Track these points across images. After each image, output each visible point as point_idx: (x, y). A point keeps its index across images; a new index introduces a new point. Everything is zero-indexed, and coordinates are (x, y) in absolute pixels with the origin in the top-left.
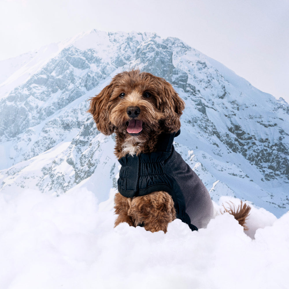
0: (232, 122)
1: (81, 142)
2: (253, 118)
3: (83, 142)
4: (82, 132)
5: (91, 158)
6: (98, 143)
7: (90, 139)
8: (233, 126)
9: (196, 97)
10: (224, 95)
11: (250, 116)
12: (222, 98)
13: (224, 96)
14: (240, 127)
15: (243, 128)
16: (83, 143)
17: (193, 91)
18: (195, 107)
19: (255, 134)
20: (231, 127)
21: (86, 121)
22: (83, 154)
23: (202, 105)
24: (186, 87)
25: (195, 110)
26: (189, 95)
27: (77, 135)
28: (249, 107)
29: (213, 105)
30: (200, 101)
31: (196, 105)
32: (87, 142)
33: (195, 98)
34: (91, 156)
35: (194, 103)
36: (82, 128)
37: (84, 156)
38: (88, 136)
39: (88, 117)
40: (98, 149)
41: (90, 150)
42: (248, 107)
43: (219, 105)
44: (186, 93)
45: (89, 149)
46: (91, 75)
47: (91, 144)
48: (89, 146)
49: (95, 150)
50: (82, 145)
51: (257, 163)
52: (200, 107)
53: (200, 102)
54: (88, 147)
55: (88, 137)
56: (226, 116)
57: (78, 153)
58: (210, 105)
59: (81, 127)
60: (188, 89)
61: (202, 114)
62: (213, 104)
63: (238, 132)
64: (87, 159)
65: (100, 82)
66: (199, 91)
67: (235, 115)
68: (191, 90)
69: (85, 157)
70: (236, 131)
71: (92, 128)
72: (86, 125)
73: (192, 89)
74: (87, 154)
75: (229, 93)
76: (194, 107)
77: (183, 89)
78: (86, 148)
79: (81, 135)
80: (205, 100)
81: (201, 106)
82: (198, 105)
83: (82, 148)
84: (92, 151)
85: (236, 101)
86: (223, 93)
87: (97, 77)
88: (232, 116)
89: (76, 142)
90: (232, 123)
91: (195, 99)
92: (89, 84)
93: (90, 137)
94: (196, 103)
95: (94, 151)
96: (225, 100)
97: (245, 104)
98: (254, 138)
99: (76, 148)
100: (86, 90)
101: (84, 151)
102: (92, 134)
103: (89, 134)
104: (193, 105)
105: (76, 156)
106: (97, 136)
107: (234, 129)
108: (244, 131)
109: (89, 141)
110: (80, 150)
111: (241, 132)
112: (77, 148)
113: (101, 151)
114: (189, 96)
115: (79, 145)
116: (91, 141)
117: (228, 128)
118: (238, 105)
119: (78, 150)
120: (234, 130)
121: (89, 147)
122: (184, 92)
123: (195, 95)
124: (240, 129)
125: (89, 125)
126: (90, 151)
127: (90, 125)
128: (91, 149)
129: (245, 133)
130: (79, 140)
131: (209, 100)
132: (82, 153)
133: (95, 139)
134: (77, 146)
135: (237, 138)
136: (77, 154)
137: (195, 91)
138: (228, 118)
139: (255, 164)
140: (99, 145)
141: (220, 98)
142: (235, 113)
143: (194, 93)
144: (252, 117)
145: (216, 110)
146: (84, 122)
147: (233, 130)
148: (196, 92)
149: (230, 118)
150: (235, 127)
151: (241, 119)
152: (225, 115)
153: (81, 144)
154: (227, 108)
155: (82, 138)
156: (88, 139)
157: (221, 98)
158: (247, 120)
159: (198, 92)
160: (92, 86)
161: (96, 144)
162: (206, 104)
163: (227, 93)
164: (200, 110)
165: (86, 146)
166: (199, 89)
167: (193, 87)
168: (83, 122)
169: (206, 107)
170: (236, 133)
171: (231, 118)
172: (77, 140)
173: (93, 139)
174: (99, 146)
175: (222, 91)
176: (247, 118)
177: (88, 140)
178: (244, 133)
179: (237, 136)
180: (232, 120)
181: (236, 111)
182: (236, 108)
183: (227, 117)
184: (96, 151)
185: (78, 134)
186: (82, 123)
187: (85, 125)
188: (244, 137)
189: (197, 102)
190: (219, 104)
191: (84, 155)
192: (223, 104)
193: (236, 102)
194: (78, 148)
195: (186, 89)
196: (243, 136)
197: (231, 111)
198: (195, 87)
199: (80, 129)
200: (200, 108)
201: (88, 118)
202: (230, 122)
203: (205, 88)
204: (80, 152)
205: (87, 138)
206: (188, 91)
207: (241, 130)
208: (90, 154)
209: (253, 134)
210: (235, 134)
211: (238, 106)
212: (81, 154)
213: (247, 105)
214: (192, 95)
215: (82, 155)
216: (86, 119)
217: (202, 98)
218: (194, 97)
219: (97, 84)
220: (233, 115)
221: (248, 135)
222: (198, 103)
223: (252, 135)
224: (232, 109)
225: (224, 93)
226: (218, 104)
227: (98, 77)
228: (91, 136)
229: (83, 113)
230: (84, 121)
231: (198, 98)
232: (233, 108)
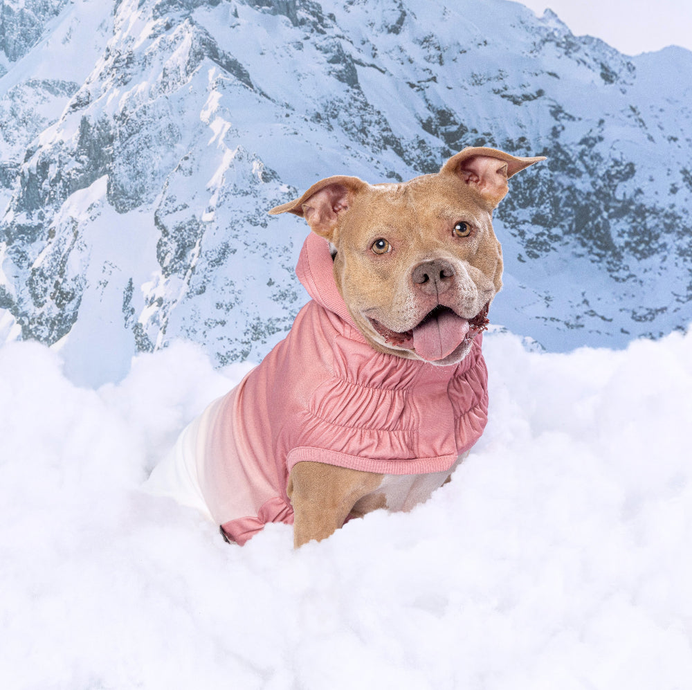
0: (430, 102)
1: (22, 229)
2: (483, 82)
3: (29, 228)
4: (18, 200)
5: (61, 274)
6: (74, 224)
7: (48, 216)
8: (433, 115)
9: (325, 36)
10: (401, 21)
11: (474, 76)
12: (395, 30)
13: (402, 24)
14: (451, 115)
15: (460, 116)
16: (29, 233)
17: (316, 19)
18: (328, 70)
19: (491, 129)
20: (427, 117)
21: (25, 161)
22: (35, 266)
23: (345, 61)
24: (296, 8)
25: (327, 77)
26: (308, 34)
27: (7, 212)
28: (468, 51)
29: (374, 56)
30: (340, 46)
31: (329, 62)
32: (40, 226)
33: (325, 39)
34: (59, 268)
35: (323, 58)
36: (17, 184)
37: (38, 273)
38: (38, 208)
39: (29, 146)
40: (75, 245)
41: (52, 252)
42: (465, 52)
43: (391, 55)
44: (297, 28)
45: (49, 249)
46: (14, 7)
47: (52, 233)
48: (47, 239)
49: (67, 247)
50: (26, 238)
51: (503, 213)
52: (340, 67)
53: (338, 51)
54: (45, 243)
55: (39, 211)
56: (412, 86)
57: (21, 267)
58: (366, 59)
59: (13, 184)
60: (301, 14)
61: (349, 88)
62: (374, 52)
63: (447, 130)
64: (49, 280)
65: (47, 25)
66: (331, 16)
67: (434, 79)
68: (312, 18)
69: (42, 274)
70: (443, 129)
71: (47, 181)
72: (26, 173)
73: (313, 14)
74: (47, 266)
75: (413, 14)
76: (323, 70)
77: (288, 15)
78: (41, 247)
79: (18, 210)
80: (351, 42)
81: (344, 64)
82: (335, 60)
83: (30, 250)
84: (59, 252)
85: (432, 36)
86: (397, 15)
87: (33, 10)
88: (428, 84)
89: (7, 232)
90: (429, 107)
91: (324, 44)
92: (14, 37)
93: (47, 211)
94: (329, 55)
95: (65, 252)
96: (404, 38)
97: (458, 44)
98: (490, 142)
99: (10, 253)
100: (7, 59)
101: (35, 259)
102: (51, 200)
103: (42, 201)
104: (320, 63)
105: (16, 277)
106: (67, 203)
107: (436, 122)
108: (462, 125)
109: (45, 225)
110: (23, 256)
111: (454, 128)
112: (14, 250)
113: (84, 248)
114: (307, 38)
115: (17, 243)
116: (50, 222)
117: (421, 121)
118: (439, 48)
119: (17, 256)
120: (436, 125)
121: (50, 243)
122: (291, 25)
123: (323, 33)
124: (452, 119)
125: (34, 172)
126: (52, 255)
127: (38, 173)
128: (56, 249)
129: (467, 131)
130: (16, 224)
131: (364, 43)
132: (30, 265)
133: (60, 214)
134: (14, 245)
135: (447, 148)
136: (17, 272)
137: (321, 20)
138: (418, 91)
139: (498, 217)
140: (77, 232)
141: (389, 31)
142: (434, 75)
143: (320, 27)
144: (480, 78)
145: (383, 72)
146: (19, 165)
147: (433, 127)
148: (325, 22)
149: (423, 90)
150: (438, 116)
151: (450, 88)
152: (408, 83)
153: (22, 239)
154: (411, 61)
155: (22, 219)
156: (41, 217)
157: (394, 33)
158: (466, 89)
159: (328, 21)
160: (23, 43)
161: (67, 231)
162: (356, 56)
163: (408, 12)
164: (342, 75)
165: (38, 240)
166: (331, 12)
167: (313, 7)
168: (15, 167)
169: (357, 67)
170: (442, 134)
171: (426, 90)
172: (9, 225)
173: (57, 216)
174: (76, 235)
175: (393, 10)
176: (466, 84)
177: (41, 222)
178: (462, 130)
179: (446, 143)
180: (428, 97)
181: (436, 69)
182: (436, 58)
183: (416, 88)
184: (69, 250)
185: (8, 206)
186: (15, 170)
187: (23, 173)
188: (464, 141)
189: (332, 52)
190: (390, 52)
191: (38, 270)
192: (402, 50)
193: (433, 38)
194: (18, 251)
195: (295, 15)
196: (461, 140)
197: (424, 70)
198: (319, 7)
199: (12, 189)
200: (340, 71)
201: (28, 151)
202: (424, 105)
203: (346, 4)
204: (25, 264)
205: (37, 215)
206: (303, 22)
207: (455, 123)
208: (55, 264)
209: (487, 130)
210: (440, 136)
211: (439, 53)
212: (30, 269)
213: (464, 44)
214: (315, 31)
215: (34, 273)
216: (24, 155)
217: (343, 38)
218: (322, 37)
219: (38, 33)
220: (429, 80)
221: (473, 134)
222: (333, 54)
223: (484, 134)
224: (424, 61)
225: (400, 13)
226: (387, 51)
227: (36, 10)
228: (46, 208)
229: (11, 138)
230: (18, 162)
231: (331, 41)
232: (428, 59)
